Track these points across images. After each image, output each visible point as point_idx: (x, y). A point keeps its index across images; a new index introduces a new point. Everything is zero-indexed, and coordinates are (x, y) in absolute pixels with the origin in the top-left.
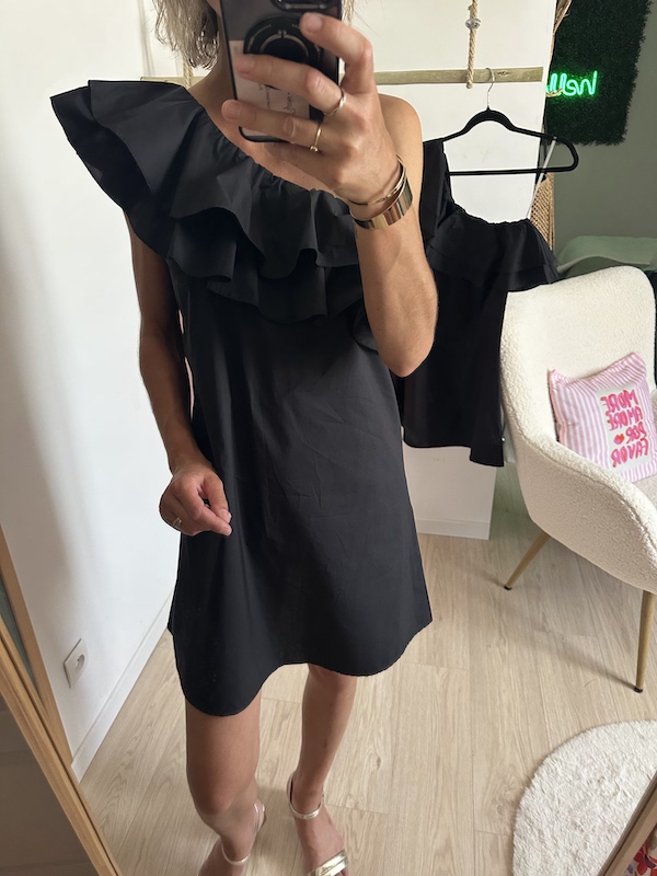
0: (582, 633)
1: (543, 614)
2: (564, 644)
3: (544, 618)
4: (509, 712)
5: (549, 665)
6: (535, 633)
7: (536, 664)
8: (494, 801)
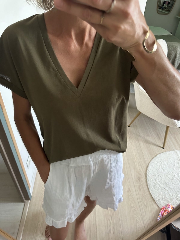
0: (148, 136)
1: (139, 132)
2: (145, 139)
3: (139, 133)
4: (136, 157)
5: (142, 144)
6: (138, 137)
7: (140, 145)
8: (137, 178)
